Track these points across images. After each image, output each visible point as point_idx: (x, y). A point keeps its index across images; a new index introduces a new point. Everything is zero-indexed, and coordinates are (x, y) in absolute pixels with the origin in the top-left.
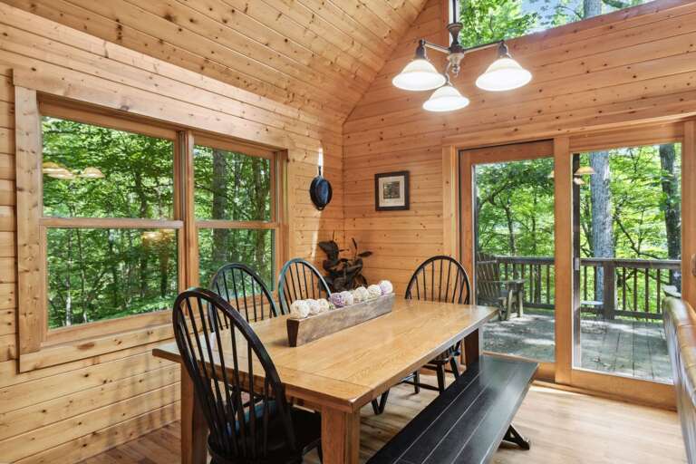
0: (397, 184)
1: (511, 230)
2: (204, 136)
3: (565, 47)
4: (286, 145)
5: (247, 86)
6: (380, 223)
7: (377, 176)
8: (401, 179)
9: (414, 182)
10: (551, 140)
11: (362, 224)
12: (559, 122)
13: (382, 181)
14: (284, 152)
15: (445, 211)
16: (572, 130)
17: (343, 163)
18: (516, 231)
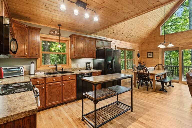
0: (151, 54)
1: (171, 61)
2: (127, 49)
3: (180, 35)
4: (135, 49)
5: (127, 42)
6: (148, 59)
7: (147, 53)
8: (152, 53)
9: (154, 54)
10: (178, 48)
11: (145, 60)
12: (179, 45)
13: (148, 53)
14: (135, 50)
15: (160, 58)
16: (182, 46)
17: (141, 51)
18: (172, 61)
